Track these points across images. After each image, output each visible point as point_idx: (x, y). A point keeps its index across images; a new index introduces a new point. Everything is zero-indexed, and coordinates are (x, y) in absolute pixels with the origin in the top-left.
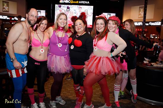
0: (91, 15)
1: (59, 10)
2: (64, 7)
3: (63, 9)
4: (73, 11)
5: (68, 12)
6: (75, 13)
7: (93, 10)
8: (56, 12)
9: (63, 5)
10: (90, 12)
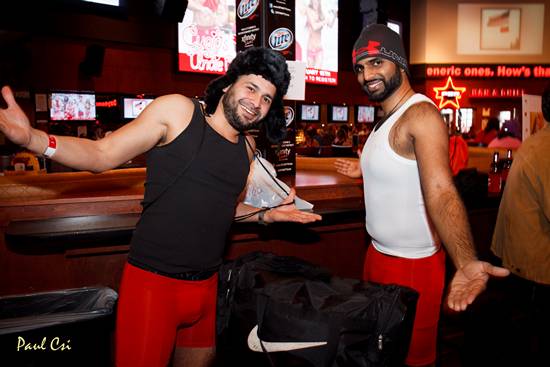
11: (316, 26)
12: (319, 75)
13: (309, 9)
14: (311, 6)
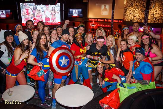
0: (59, 12)
1: (25, 9)
2: (30, 5)
3: (29, 8)
4: (40, 9)
5: (35, 10)
6: (42, 11)
7: (60, 7)
8: (21, 11)
9: (29, 3)
10: (58, 9)
11: (54, 14)
12: (55, 23)
13: (52, 11)
14: (52, 10)
